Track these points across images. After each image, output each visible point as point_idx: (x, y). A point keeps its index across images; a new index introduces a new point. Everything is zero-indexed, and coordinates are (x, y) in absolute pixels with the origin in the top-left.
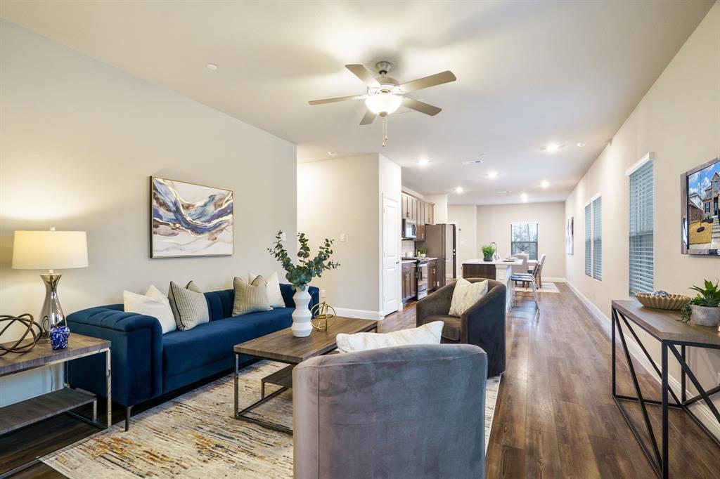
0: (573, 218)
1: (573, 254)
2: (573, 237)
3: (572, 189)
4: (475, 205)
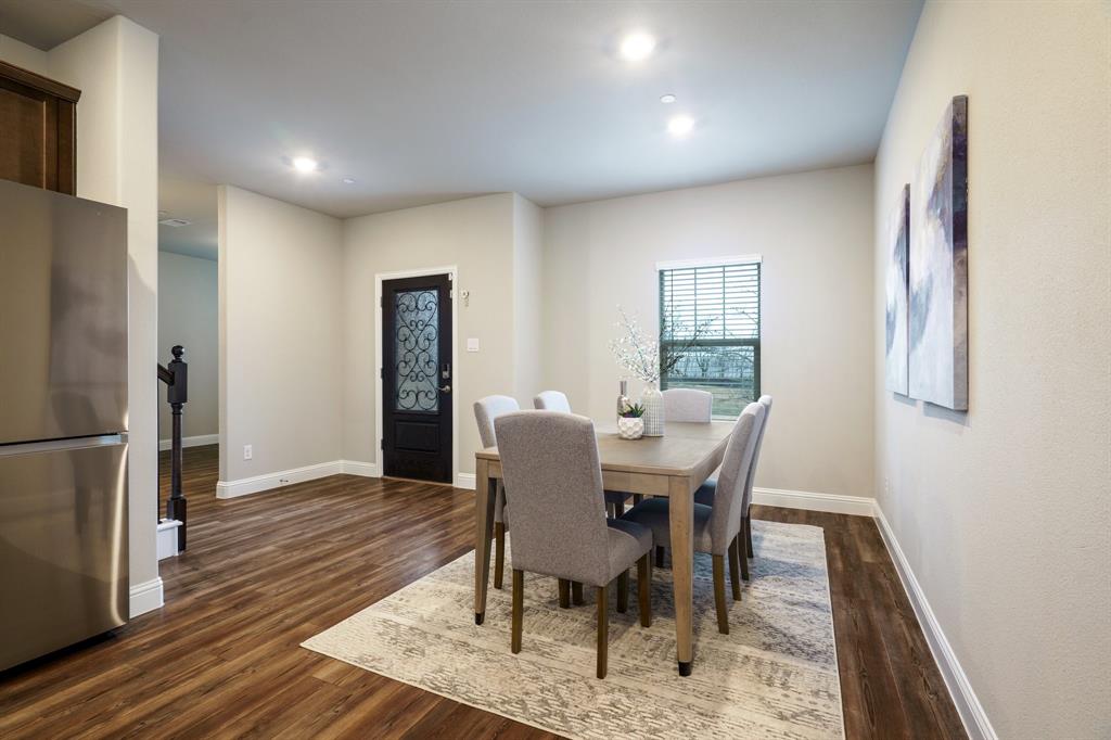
4: (515, 195)
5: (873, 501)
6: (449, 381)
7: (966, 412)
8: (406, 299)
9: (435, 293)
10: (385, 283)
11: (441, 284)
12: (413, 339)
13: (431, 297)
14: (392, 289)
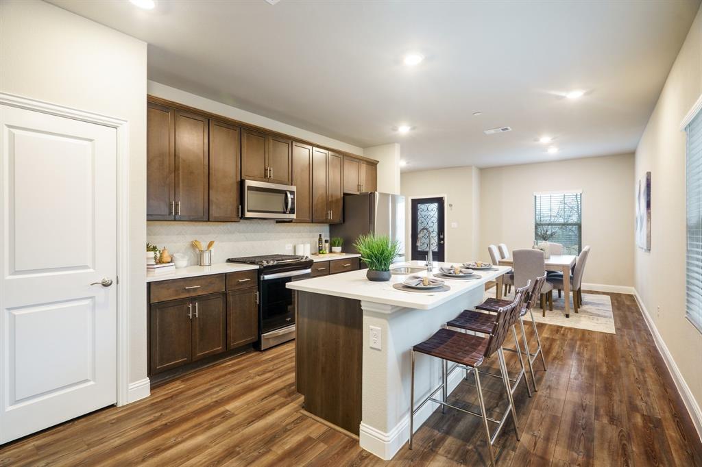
0: (649, 174)
1: (649, 249)
2: (649, 214)
3: (647, 108)
4: (473, 167)
5: (633, 288)
6: (443, 239)
7: (650, 250)
8: (421, 207)
9: (436, 204)
10: (412, 200)
11: (440, 201)
12: (426, 223)
13: (435, 206)
14: (416, 203)
